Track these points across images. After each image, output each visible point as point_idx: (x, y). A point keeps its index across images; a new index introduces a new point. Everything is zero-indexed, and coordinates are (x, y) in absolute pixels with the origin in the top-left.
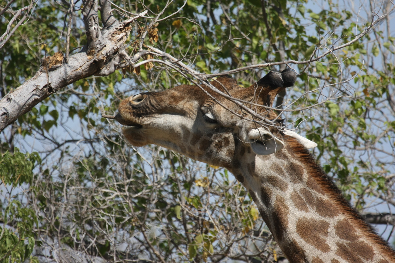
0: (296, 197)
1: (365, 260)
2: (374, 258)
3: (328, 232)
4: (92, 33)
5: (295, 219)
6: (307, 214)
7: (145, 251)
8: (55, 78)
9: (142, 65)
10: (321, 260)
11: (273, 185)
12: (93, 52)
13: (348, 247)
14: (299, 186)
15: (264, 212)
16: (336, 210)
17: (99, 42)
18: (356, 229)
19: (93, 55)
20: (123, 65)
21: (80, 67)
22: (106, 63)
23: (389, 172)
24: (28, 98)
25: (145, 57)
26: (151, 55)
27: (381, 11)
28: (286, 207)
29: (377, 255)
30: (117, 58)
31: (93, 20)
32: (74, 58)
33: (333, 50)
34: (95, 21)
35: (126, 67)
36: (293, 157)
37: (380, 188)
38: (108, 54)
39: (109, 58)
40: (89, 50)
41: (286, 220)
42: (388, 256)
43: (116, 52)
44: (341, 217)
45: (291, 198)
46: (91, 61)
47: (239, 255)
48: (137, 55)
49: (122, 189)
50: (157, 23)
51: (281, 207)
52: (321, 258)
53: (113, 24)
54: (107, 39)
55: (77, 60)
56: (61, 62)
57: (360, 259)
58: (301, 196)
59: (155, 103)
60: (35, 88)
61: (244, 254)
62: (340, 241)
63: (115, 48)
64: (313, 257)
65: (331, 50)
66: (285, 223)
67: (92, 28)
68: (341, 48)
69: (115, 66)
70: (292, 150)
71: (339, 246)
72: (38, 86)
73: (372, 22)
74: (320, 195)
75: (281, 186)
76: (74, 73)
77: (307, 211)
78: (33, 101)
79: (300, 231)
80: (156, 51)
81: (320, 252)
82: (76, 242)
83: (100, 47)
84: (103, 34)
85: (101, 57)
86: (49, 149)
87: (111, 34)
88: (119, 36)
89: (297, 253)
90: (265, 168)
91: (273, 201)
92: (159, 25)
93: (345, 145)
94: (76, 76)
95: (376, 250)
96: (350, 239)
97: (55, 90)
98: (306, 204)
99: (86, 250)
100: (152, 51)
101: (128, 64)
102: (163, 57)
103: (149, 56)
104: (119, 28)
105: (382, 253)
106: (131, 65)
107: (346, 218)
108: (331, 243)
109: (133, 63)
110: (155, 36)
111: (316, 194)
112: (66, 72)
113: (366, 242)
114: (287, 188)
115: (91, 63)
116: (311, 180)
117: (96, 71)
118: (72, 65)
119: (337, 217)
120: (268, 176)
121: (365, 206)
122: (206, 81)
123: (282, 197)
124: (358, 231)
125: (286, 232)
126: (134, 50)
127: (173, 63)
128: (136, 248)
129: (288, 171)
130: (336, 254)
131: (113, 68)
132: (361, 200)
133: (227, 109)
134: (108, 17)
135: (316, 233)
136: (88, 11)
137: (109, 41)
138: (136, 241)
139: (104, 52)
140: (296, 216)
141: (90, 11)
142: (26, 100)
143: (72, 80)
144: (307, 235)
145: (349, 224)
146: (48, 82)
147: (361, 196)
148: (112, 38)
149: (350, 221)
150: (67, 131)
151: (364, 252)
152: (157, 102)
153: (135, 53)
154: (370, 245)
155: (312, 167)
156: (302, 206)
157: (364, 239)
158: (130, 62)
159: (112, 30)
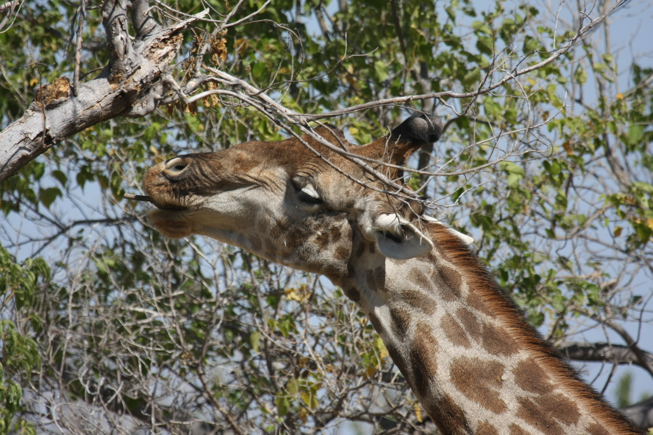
0: (450, 324)
1: (565, 425)
2: (580, 421)
3: (502, 380)
4: (118, 46)
5: (447, 360)
6: (467, 351)
7: (206, 405)
8: (57, 120)
9: (200, 99)
10: (492, 427)
11: (413, 305)
12: (119, 77)
13: (537, 404)
14: (454, 306)
15: (395, 350)
16: (516, 343)
17: (129, 62)
18: (549, 374)
19: (119, 83)
20: (169, 99)
21: (98, 102)
22: (140, 96)
23: (608, 275)
24: (11, 154)
25: (204, 85)
26: (216, 82)
27: (595, 9)
28: (433, 341)
29: (584, 416)
30: (159, 88)
31: (119, 26)
32: (87, 87)
33: (516, 75)
34: (122, 27)
35: (173, 102)
36: (444, 257)
37: (592, 303)
38: (144, 82)
39: (145, 88)
40: (112, 75)
41: (433, 361)
42: (602, 417)
43: (157, 77)
44: (524, 355)
45: (442, 326)
46: (116, 93)
47: (358, 414)
48: (193, 83)
49: (166, 304)
50: (224, 29)
51: (426, 341)
52: (491, 422)
53: (151, 31)
54: (141, 56)
55: (93, 91)
56: (66, 94)
57: (557, 424)
58: (459, 321)
59: (209, 170)
60: (23, 137)
61: (367, 412)
62: (524, 394)
63: (156, 70)
64: (479, 422)
65: (513, 75)
66: (432, 367)
67: (118, 39)
68: (529, 71)
69: (156, 101)
70: (442, 246)
71: (521, 402)
72: (28, 133)
73: (580, 28)
74: (489, 320)
75: (426, 306)
76: (88, 112)
77: (467, 345)
78: (20, 159)
79: (457, 379)
80: (223, 76)
81: (491, 412)
82: (89, 392)
83: (130, 70)
84: (135, 48)
85: (132, 86)
86: (49, 235)
87: (149, 47)
88: (163, 52)
89: (453, 416)
90: (399, 277)
91: (412, 331)
92: (228, 32)
93: (536, 232)
94: (91, 117)
95: (583, 407)
96: (539, 390)
97: (56, 140)
98: (465, 334)
99: (105, 405)
100: (217, 76)
101: (177, 97)
102: (235, 87)
103: (211, 84)
104: (163, 38)
105: (592, 412)
106: (182, 99)
107: (532, 357)
108: (507, 397)
109: (185, 95)
110: (221, 51)
111: (482, 317)
112: (75, 112)
113: (566, 395)
114: (435, 309)
115: (116, 97)
116: (475, 295)
117: (123, 108)
118: (84, 98)
119: (518, 355)
120: (404, 291)
121: (568, 332)
122: (306, 126)
123: (427, 323)
124: (552, 377)
125: (433, 381)
126: (187, 75)
127: (251, 96)
128: (190, 401)
129: (436, 282)
130: (517, 415)
131: (151, 105)
132: (561, 322)
133: (341, 173)
134: (144, 19)
135: (483, 382)
136: (110, 10)
137: (146, 60)
138: (190, 389)
139: (137, 78)
140: (449, 355)
141: (114, 9)
142: (8, 157)
143: (84, 124)
144: (468, 386)
145: (537, 366)
146: (44, 128)
147: (561, 315)
148: (151, 55)
149: (538, 361)
150: (76, 205)
151: (562, 412)
152: (213, 170)
153: (189, 79)
154: (573, 400)
155: (476, 272)
156: (459, 338)
157: (562, 391)
158: (179, 95)
159: (150, 42)
